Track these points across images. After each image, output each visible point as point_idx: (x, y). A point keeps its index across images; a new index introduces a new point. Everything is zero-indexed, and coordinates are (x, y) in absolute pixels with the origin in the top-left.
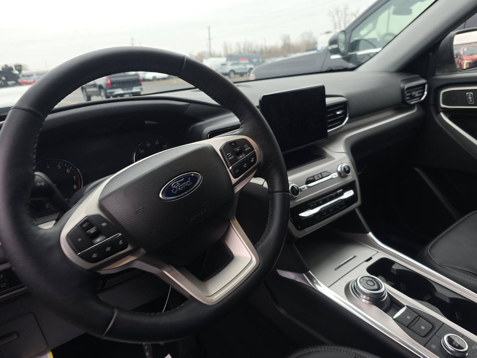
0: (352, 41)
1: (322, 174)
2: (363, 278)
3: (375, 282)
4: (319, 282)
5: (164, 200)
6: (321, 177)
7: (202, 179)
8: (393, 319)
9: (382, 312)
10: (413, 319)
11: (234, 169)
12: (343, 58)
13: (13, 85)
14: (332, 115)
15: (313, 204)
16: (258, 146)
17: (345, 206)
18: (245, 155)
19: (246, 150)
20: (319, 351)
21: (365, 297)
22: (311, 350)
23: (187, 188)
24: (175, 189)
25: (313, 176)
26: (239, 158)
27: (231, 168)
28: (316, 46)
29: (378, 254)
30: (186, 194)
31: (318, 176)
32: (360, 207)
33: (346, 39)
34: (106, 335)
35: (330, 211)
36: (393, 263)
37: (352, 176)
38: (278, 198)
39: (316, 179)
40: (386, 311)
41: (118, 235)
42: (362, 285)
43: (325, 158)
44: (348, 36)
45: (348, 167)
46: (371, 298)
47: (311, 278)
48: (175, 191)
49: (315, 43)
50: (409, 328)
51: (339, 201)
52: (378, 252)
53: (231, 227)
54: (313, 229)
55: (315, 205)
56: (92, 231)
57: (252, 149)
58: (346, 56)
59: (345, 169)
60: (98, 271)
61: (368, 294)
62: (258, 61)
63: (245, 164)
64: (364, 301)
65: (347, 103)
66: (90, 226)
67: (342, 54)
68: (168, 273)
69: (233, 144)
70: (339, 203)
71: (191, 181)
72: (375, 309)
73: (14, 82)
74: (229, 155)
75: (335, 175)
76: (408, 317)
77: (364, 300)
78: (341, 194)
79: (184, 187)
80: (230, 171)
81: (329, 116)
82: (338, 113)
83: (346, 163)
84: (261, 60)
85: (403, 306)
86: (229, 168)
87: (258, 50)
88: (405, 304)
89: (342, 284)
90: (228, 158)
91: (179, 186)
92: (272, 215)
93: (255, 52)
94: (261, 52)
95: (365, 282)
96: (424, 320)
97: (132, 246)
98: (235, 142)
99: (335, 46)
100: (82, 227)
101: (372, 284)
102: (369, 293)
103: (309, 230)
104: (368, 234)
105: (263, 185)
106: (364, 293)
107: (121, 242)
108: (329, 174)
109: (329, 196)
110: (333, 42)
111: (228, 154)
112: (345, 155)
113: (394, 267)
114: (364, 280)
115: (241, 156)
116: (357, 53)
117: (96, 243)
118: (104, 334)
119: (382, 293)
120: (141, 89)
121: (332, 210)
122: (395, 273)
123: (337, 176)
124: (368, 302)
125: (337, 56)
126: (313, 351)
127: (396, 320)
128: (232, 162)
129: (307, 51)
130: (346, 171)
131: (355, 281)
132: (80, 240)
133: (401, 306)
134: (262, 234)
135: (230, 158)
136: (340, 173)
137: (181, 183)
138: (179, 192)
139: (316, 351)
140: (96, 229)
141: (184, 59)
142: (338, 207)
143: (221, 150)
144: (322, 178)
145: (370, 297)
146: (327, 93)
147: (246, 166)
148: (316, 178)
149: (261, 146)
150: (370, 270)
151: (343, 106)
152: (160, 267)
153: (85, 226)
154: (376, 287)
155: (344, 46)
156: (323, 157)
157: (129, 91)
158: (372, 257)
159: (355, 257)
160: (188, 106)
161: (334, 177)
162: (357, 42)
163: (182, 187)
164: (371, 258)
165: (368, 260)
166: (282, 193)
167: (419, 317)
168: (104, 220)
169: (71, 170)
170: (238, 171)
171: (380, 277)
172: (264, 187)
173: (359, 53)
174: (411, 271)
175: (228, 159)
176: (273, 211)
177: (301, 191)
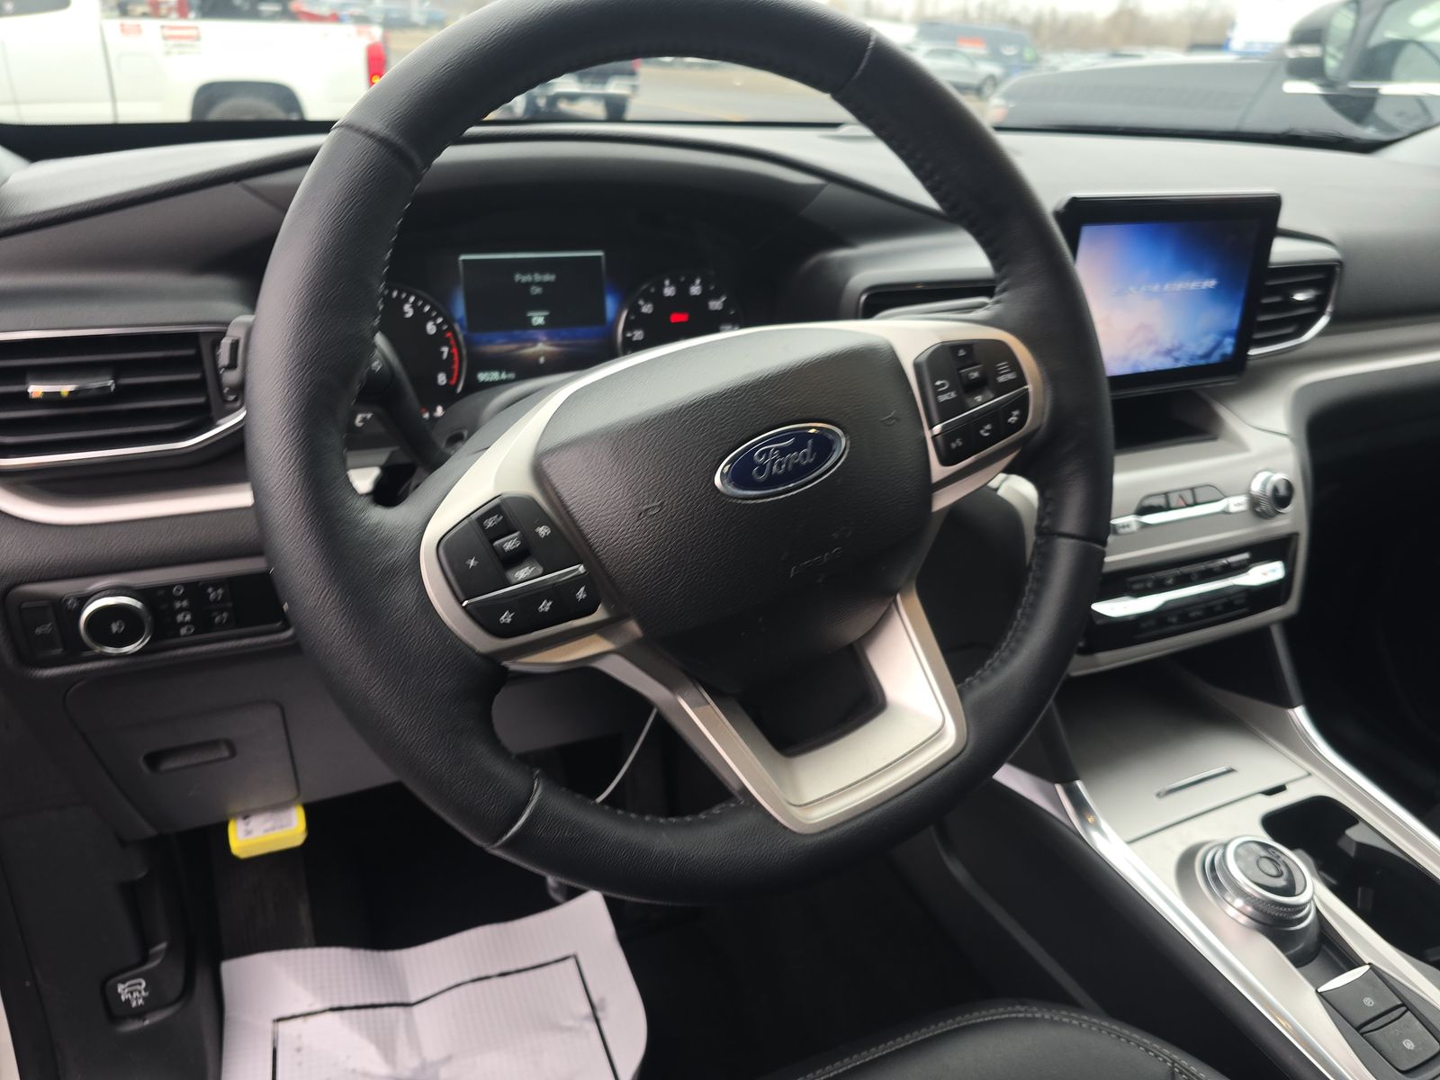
0: (1375, 40)
1: (1198, 492)
2: (1246, 845)
3: (1283, 868)
4: (1104, 824)
5: (723, 494)
6: (1190, 501)
7: (847, 452)
8: (1317, 991)
9: (1284, 962)
10: (1383, 1009)
11: (948, 435)
12: (1326, 97)
13: (273, 17)
14: (1277, 299)
15: (1144, 581)
16: (1041, 372)
17: (1245, 610)
18: (991, 396)
19: (1001, 379)
20: (1060, 1023)
21: (1239, 903)
22: (1038, 1015)
23: (798, 472)
24: (762, 468)
25: (1166, 494)
26: (969, 401)
27: (937, 429)
28: (1229, 34)
29: (1309, 780)
30: (792, 490)
31: (1181, 497)
32: (1288, 624)
33: (1355, 31)
34: (501, 847)
35: (1193, 614)
36: (1352, 819)
37: (1293, 519)
38: (1065, 554)
39: (1173, 504)
40: (1299, 961)
41: (577, 569)
42: (1242, 865)
43: (1214, 438)
44: (1366, 20)
45: (1289, 486)
46: (1261, 911)
47: (1080, 805)
48: (761, 472)
49: (1228, 23)
50: (1362, 1034)
51: (1231, 591)
52: (1309, 774)
53: (896, 613)
54: (1125, 659)
55: (1149, 585)
56: (510, 543)
57: (1021, 380)
58: (1340, 90)
59: (1275, 490)
60: (505, 663)
61: (1255, 898)
62: (1020, 55)
63: (988, 427)
64: (1231, 912)
65: (1338, 269)
66: (505, 529)
67: (1328, 83)
68: (692, 707)
69: (962, 353)
70: (1228, 596)
71: (812, 452)
72: (1266, 946)
73: (275, 8)
74: (943, 385)
75: (1237, 504)
76: (1368, 1001)
77: (1235, 911)
78: (1242, 568)
79: (790, 467)
80: (934, 437)
81: (1265, 301)
82: (1300, 297)
83: (1283, 471)
84: (1028, 54)
85: (1360, 963)
86: (931, 427)
87: (1027, 19)
88: (1367, 959)
89: (1177, 843)
90: (937, 394)
91: (775, 459)
92: (1034, 606)
93: (1014, 22)
94: (1037, 27)
95: (1252, 859)
96: (1418, 1023)
97: (607, 608)
98: (969, 346)
99: (1309, 51)
100: (483, 527)
101: (1274, 872)
102: (1256, 895)
103: (1109, 659)
104: (1290, 711)
105: (996, 490)
106: (1241, 892)
107: (581, 594)
108: (1220, 496)
109: (1202, 567)
110: (1309, 34)
111: (938, 383)
112: (1286, 442)
113: (1354, 833)
114: (1251, 852)
115: (979, 398)
116: (1380, 87)
117: (515, 581)
118: (500, 843)
119: (1299, 908)
120: (634, 87)
121: (1199, 613)
122: (1352, 852)
123: (1243, 508)
124: (1243, 919)
125: (1310, 88)
126: (1043, 1016)
127: (1323, 997)
128: (946, 411)
129: (1195, 47)
130: (1281, 499)
131: (1219, 845)
132: (472, 563)
133: (1351, 961)
134: (989, 655)
135: (943, 398)
136: (1254, 502)
137: (783, 452)
138: (773, 481)
139: (1052, 1021)
140: (520, 539)
141: (869, 40)
142: (1219, 608)
143: (917, 366)
144: (1196, 504)
145: (1255, 908)
146: (1284, 221)
147: (987, 434)
148: (1174, 500)
149: (1052, 377)
150: (1272, 823)
151: (1322, 275)
152: (671, 686)
153: (490, 523)
154: (1281, 882)
155: (1340, 56)
156: (1207, 437)
157: (597, 90)
158: (1287, 787)
159: (1230, 771)
160: (817, 189)
161: (1233, 509)
162: (1396, 47)
163: (783, 466)
164: (1280, 789)
165: (1271, 792)
166: (1083, 542)
167: (1403, 1009)
168: (547, 521)
169: (439, 326)
170: (960, 444)
171: (1300, 852)
172: (999, 497)
173: (1387, 89)
174: (1407, 859)
175: (936, 400)
176: (1038, 594)
177: (1115, 532)
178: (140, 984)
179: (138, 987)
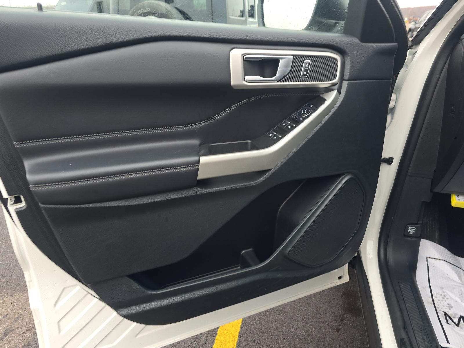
178: (414, 229)
179: (413, 230)
